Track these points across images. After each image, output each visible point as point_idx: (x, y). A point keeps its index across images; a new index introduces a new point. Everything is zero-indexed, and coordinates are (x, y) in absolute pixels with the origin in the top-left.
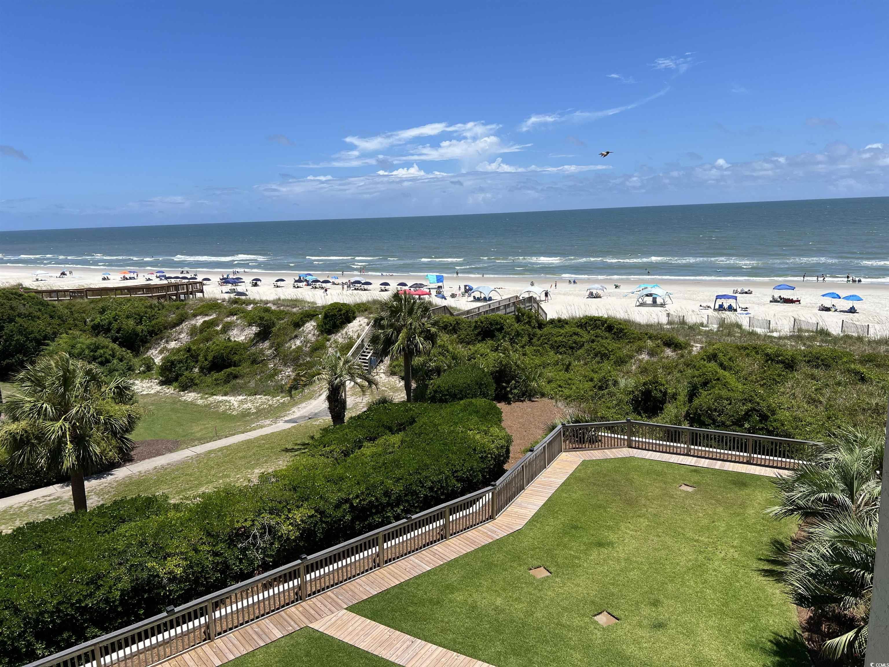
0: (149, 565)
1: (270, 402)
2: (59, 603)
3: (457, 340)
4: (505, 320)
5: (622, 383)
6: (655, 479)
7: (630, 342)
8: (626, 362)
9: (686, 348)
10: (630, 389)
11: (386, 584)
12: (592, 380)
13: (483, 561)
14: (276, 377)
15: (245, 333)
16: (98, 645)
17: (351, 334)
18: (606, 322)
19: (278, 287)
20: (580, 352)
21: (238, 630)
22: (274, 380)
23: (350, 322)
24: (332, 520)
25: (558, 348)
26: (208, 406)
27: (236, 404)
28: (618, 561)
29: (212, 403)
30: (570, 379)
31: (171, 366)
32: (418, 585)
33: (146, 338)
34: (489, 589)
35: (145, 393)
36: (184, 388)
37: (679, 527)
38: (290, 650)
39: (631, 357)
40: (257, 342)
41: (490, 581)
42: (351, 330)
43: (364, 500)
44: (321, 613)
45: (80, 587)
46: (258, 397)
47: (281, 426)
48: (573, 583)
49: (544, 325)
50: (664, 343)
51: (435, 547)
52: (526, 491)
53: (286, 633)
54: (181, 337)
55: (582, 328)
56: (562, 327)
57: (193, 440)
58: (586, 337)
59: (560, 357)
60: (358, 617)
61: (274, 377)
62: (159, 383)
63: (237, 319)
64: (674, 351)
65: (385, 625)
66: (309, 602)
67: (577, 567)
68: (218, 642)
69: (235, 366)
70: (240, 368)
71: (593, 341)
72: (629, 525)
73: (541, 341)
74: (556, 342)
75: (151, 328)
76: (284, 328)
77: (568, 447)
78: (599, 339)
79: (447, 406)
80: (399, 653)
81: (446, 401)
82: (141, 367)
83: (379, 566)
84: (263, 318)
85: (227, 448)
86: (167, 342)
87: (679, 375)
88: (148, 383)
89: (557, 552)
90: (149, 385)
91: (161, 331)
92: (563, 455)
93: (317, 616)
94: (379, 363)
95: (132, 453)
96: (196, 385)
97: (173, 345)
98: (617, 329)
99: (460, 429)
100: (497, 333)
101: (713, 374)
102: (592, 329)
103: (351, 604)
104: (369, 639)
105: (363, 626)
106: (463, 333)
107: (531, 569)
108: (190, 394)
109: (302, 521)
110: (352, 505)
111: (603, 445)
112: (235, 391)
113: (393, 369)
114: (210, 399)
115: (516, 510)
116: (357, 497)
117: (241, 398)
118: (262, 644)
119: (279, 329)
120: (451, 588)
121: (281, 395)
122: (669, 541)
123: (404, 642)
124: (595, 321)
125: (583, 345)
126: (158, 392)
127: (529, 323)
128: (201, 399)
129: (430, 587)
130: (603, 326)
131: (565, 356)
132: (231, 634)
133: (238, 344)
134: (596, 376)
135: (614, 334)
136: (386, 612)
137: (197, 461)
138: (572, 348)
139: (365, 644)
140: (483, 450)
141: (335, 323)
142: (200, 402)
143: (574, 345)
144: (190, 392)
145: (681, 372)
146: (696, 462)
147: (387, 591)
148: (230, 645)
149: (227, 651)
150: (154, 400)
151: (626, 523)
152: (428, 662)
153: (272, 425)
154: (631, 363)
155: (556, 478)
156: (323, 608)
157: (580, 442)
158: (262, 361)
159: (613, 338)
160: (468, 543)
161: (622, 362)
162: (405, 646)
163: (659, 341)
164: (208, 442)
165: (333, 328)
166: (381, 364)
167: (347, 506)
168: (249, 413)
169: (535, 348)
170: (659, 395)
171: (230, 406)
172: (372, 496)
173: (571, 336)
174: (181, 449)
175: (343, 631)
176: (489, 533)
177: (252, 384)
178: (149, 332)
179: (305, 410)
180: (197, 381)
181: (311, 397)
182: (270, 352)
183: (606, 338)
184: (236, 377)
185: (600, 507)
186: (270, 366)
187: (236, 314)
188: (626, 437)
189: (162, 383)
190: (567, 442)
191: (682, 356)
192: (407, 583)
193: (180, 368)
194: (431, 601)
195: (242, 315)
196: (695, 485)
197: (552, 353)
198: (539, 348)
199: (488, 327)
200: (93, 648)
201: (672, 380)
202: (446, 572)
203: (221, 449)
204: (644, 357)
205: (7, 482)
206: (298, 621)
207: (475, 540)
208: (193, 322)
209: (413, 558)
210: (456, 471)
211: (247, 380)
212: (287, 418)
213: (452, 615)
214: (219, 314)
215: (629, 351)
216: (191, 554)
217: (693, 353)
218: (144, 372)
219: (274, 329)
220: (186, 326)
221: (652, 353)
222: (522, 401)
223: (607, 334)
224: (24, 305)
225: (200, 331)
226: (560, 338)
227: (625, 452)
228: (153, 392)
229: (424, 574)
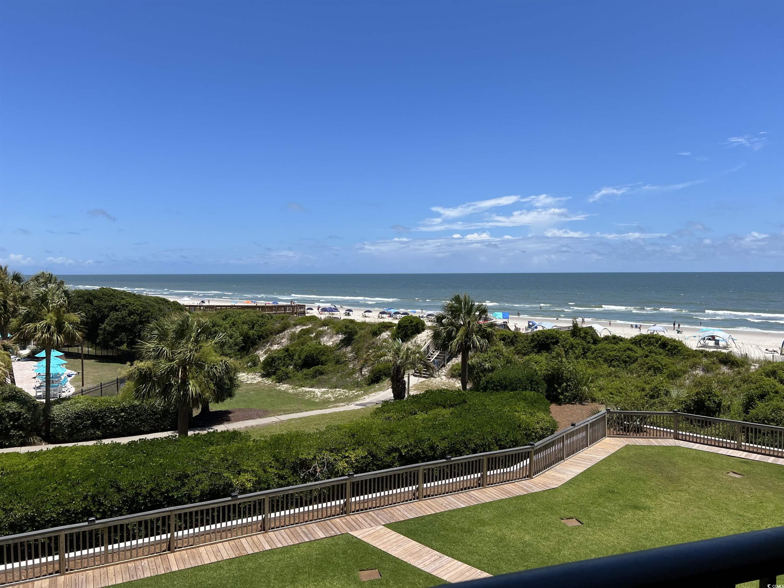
0: (225, 475)
1: (347, 394)
2: (152, 490)
3: (514, 352)
4: (561, 335)
5: (674, 393)
6: (700, 465)
7: (683, 358)
8: (680, 376)
9: (743, 366)
10: (683, 399)
11: (423, 513)
12: (643, 390)
13: (515, 507)
14: (354, 375)
15: (333, 340)
16: (173, 513)
17: (419, 342)
18: (660, 339)
19: (366, 317)
20: (633, 366)
21: (288, 528)
22: (352, 377)
23: (419, 333)
24: (382, 464)
25: (611, 361)
26: (297, 394)
27: (319, 394)
28: (654, 522)
29: (300, 393)
30: (622, 388)
31: (272, 362)
32: (452, 516)
33: (255, 341)
34: (518, 528)
35: (249, 382)
36: (280, 380)
37: (722, 503)
38: (330, 548)
39: (685, 373)
40: (342, 347)
41: (521, 522)
42: (419, 339)
43: (412, 450)
44: (361, 525)
45: (169, 479)
46: (338, 390)
47: (352, 407)
48: (604, 534)
49: (599, 341)
50: (720, 360)
51: (472, 492)
52: (566, 462)
53: (328, 535)
54: (283, 341)
55: (636, 345)
56: (616, 343)
57: (280, 411)
58: (640, 352)
59: (613, 369)
60: (394, 532)
61: (352, 376)
62: (261, 376)
63: (327, 329)
64: (731, 368)
65: (417, 542)
66: (352, 517)
67: (610, 522)
68: (271, 534)
69: (322, 365)
70: (326, 366)
71: (647, 356)
72: (669, 496)
73: (595, 354)
74: (609, 355)
75: (260, 333)
76: (364, 336)
77: (612, 433)
78: (653, 354)
79: (498, 394)
80: (427, 563)
81: (497, 390)
82: (248, 362)
83: (418, 498)
84: (348, 326)
85: (305, 418)
86: (271, 345)
87: (735, 389)
88: (252, 375)
89: (591, 509)
90: (252, 377)
91: (268, 336)
92: (607, 440)
93: (357, 527)
94: (442, 367)
95: (230, 415)
96: (290, 378)
97: (275, 347)
98: (672, 346)
99: (507, 409)
100: (552, 346)
101: (771, 387)
102: (646, 346)
103: (388, 522)
104: (400, 549)
105: (396, 539)
106: (520, 346)
107: (562, 519)
108: (284, 385)
109: (356, 460)
110: (401, 453)
111: (648, 435)
112: (319, 385)
113: (454, 373)
114: (299, 389)
115: (553, 474)
116: (406, 447)
117: (323, 390)
118: (307, 540)
119: (360, 337)
120: (483, 523)
121: (356, 389)
122: (711, 513)
123: (432, 556)
124: (650, 338)
125: (637, 360)
126: (259, 382)
127: (584, 338)
128: (292, 389)
129: (463, 520)
130: (657, 343)
131: (618, 368)
132: (283, 531)
133: (327, 347)
134: (647, 387)
135: (668, 350)
136: (419, 532)
137: (280, 425)
138: (625, 362)
139: (397, 552)
140: (527, 428)
141: (406, 332)
142: (291, 391)
143: (627, 359)
144: (285, 384)
145: (737, 387)
146: (746, 455)
147: (423, 518)
148: (280, 537)
149: (277, 541)
150: (255, 388)
151: (665, 494)
152: (453, 573)
153: (345, 406)
154: (685, 377)
155: (597, 455)
156: (363, 522)
157: (625, 431)
158: (344, 362)
159: (667, 355)
160: (503, 492)
161: (676, 376)
162: (433, 559)
163: (715, 358)
164: (291, 413)
165: (405, 337)
166: (443, 368)
167: (396, 455)
168: (328, 401)
169: (588, 360)
170: (712, 405)
171: (314, 395)
172: (419, 448)
173: (625, 351)
174: (269, 417)
175: (378, 540)
176: (525, 488)
177: (334, 379)
178: (258, 336)
179: (373, 398)
180: (290, 375)
181: (381, 389)
182: (351, 355)
183: (660, 354)
184: (322, 373)
185: (639, 479)
186: (350, 366)
187: (327, 325)
188: (672, 431)
189: (263, 376)
190: (612, 430)
191: (739, 373)
192: (442, 514)
193: (279, 363)
194: (462, 529)
195: (332, 325)
196: (744, 473)
197: (605, 366)
198: (593, 361)
199: (544, 341)
200: (169, 513)
201: (727, 394)
202: (479, 510)
203: (300, 419)
204: (699, 372)
205: (134, 424)
206: (340, 528)
207: (511, 491)
208: (293, 330)
209: (450, 498)
210: (499, 440)
211: (330, 376)
212: (358, 403)
213: (480, 542)
214: (314, 325)
215: (683, 366)
216: (261, 472)
217: (751, 371)
218: (251, 367)
219: (356, 337)
220: (287, 333)
221: (706, 370)
222: (573, 404)
223: (661, 351)
224: (169, 308)
225: (298, 337)
226: (614, 353)
227: (672, 442)
228: (255, 382)
229: (458, 510)
